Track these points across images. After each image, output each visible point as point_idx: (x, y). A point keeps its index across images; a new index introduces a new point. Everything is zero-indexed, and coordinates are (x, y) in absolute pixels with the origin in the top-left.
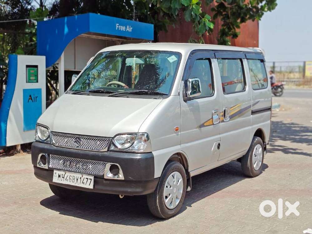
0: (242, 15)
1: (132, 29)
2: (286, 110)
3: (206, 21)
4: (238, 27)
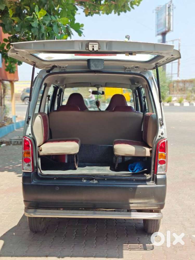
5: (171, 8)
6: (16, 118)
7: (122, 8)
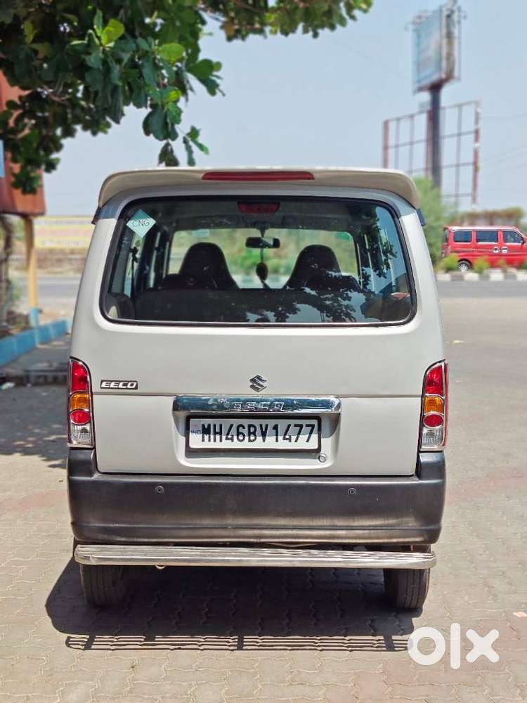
5: (455, 17)
6: (40, 316)
7: (325, 19)
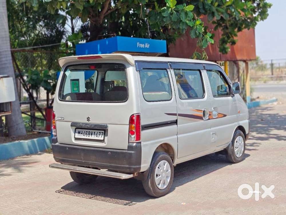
0: (239, 25)
1: (149, 46)
2: (283, 103)
3: (208, 37)
4: (236, 35)
